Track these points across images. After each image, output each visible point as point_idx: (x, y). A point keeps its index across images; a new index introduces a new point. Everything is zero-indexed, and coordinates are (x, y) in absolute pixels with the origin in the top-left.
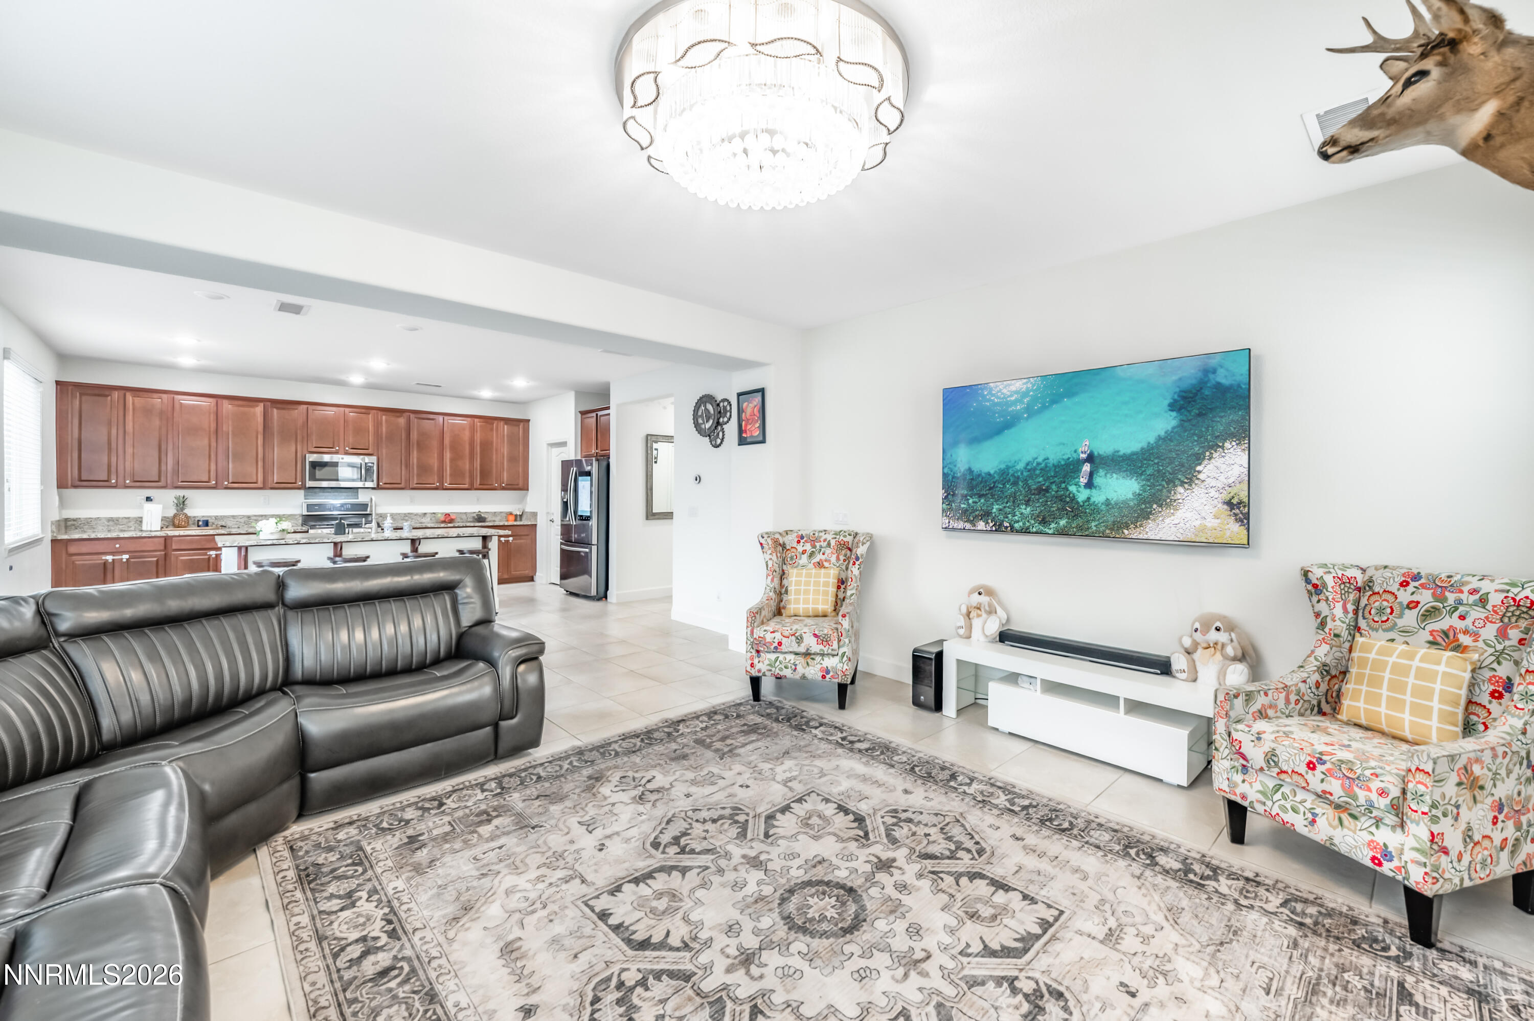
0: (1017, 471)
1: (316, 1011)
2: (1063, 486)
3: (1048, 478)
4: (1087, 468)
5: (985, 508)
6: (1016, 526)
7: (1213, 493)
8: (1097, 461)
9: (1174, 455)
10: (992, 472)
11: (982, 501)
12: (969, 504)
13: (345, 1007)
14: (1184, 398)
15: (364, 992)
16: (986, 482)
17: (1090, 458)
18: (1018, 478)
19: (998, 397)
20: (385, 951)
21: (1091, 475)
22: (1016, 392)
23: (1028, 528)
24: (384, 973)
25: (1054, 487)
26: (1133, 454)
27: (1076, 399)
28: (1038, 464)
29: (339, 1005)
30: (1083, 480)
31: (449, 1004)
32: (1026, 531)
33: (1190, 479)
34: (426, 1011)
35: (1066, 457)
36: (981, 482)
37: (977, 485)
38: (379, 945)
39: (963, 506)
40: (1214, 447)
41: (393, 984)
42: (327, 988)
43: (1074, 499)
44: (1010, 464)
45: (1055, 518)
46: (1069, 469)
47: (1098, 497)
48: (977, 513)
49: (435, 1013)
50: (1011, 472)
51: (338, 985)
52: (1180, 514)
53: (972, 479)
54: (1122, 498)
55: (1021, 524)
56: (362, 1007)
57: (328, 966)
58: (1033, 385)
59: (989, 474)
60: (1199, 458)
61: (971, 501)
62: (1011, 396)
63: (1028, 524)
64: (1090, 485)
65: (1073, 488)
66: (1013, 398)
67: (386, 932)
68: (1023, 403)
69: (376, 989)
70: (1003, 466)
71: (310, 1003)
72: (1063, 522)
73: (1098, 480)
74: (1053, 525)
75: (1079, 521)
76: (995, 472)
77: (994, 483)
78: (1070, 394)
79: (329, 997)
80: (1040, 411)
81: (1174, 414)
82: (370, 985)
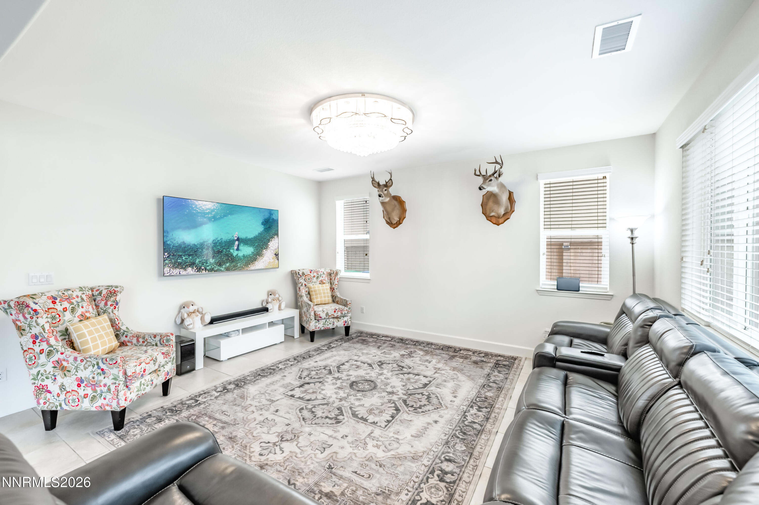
0: (209, 244)
1: (475, 466)
2: (228, 250)
3: (222, 247)
4: (237, 243)
5: (192, 261)
6: (208, 268)
7: (272, 252)
8: (240, 240)
9: (263, 239)
10: (196, 244)
11: (191, 257)
12: (182, 260)
13: (467, 461)
14: (265, 221)
15: (459, 460)
16: (193, 248)
17: (238, 239)
18: (209, 246)
19: (200, 210)
20: (441, 468)
21: (238, 246)
22: (209, 209)
23: (213, 269)
24: (449, 460)
25: (224, 250)
26: (252, 238)
27: (233, 216)
28: (218, 241)
29: (468, 462)
30: (236, 248)
31: (446, 437)
32: (212, 270)
33: (266, 248)
34: (452, 441)
35: (229, 238)
36: (190, 249)
37: (188, 250)
38: (440, 472)
39: (179, 261)
40: (272, 237)
41: (451, 455)
42: (467, 471)
43: (232, 255)
44: (205, 240)
45: (225, 263)
46: (230, 243)
47: (241, 254)
48: (187, 264)
49: (451, 439)
50: (205, 244)
51: (463, 469)
52: (264, 258)
53: (185, 247)
54: (248, 254)
55: (210, 267)
56: (464, 456)
57: (460, 480)
58: (217, 208)
59: (195, 245)
60: (269, 241)
61: (184, 258)
62: (206, 210)
63: (213, 267)
64: (238, 249)
65: (232, 251)
66: (207, 211)
67: (433, 475)
68: (212, 214)
69: (456, 458)
70: (202, 241)
71: (474, 470)
72: (228, 265)
73: (241, 248)
74: (224, 266)
75: (234, 264)
76: (198, 244)
77: (197, 249)
78: (231, 214)
79: (468, 468)
80: (219, 219)
81: (263, 226)
82: (456, 461)
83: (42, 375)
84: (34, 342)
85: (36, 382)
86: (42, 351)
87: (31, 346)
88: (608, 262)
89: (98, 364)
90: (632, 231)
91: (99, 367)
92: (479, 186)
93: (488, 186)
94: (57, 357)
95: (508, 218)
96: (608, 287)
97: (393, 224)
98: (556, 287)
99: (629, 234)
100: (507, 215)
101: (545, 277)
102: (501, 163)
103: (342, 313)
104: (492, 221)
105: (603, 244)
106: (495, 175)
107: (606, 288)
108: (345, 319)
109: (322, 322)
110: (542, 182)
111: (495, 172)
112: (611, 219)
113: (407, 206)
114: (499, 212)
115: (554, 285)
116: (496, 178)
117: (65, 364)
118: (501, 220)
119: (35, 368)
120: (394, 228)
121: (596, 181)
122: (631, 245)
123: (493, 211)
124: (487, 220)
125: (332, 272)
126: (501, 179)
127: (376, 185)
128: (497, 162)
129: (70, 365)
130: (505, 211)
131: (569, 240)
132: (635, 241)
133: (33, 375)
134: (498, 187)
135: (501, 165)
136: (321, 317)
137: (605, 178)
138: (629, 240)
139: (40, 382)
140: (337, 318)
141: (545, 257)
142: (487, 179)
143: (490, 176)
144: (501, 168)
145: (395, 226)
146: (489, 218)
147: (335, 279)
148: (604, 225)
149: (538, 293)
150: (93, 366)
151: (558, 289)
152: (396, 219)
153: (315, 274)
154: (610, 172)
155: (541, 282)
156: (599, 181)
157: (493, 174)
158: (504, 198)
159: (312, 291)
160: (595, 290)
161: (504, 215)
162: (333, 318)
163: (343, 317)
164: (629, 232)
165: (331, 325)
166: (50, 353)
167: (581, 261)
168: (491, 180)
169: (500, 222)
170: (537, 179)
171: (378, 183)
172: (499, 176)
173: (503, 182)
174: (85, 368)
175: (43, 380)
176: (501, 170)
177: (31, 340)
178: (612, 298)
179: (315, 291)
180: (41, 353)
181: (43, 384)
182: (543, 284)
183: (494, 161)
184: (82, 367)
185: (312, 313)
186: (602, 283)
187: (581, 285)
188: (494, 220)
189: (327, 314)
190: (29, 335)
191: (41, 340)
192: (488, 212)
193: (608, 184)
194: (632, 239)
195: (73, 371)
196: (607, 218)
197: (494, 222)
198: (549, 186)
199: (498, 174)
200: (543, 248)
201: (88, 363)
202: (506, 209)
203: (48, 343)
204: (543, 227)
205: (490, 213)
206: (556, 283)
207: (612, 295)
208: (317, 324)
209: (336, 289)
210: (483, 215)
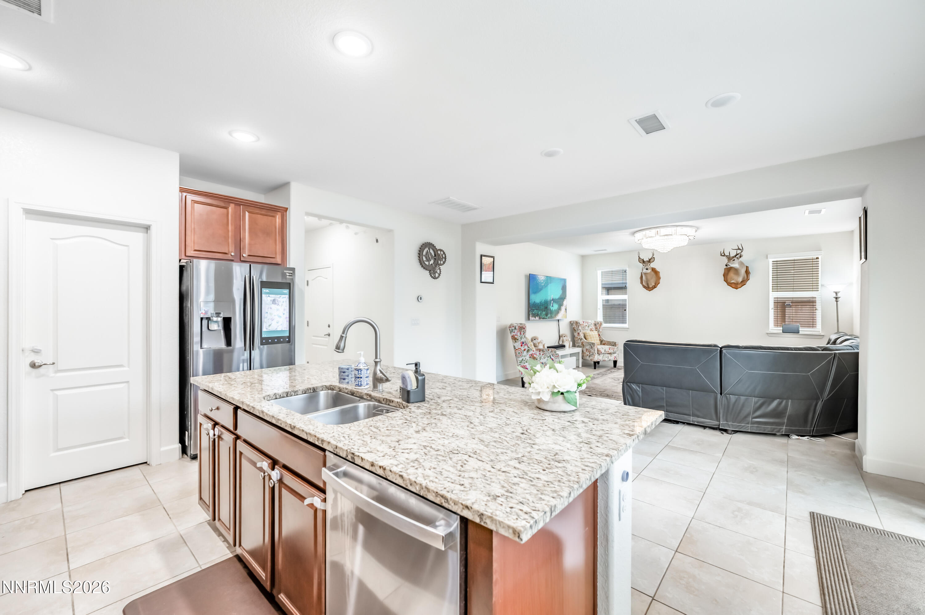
3: (547, 304)
4: (552, 302)
7: (565, 308)
9: (561, 300)
11: (537, 311)
14: (561, 287)
16: (538, 305)
17: (553, 300)
18: (543, 304)
19: (540, 282)
21: (553, 304)
22: (543, 280)
26: (556, 299)
28: (546, 301)
32: (544, 318)
33: (562, 306)
35: (549, 299)
40: (564, 298)
43: (550, 309)
44: (541, 300)
45: (548, 314)
46: (550, 302)
47: (553, 309)
48: (536, 314)
50: (541, 302)
52: (561, 312)
53: (535, 305)
54: (555, 309)
58: (546, 279)
60: (563, 301)
61: (535, 311)
64: (552, 306)
65: (550, 307)
68: (544, 283)
74: (548, 316)
75: (551, 315)
76: (539, 302)
78: (550, 283)
80: (546, 286)
81: (560, 290)
83: (524, 361)
84: (522, 346)
85: (521, 364)
86: (525, 350)
87: (520, 347)
88: (820, 314)
89: (550, 356)
90: (836, 293)
91: (551, 358)
92: (725, 264)
93: (732, 264)
94: (531, 352)
95: (745, 284)
96: (821, 330)
97: (648, 288)
98: (782, 331)
99: (834, 295)
100: (743, 283)
101: (773, 324)
102: (742, 249)
103: (614, 351)
104: (732, 286)
105: (817, 301)
106: (737, 257)
107: (819, 331)
108: (615, 355)
109: (602, 355)
110: (771, 261)
111: (737, 255)
112: (822, 285)
113: (661, 275)
114: (738, 280)
115: (780, 330)
116: (738, 258)
117: (535, 356)
118: (739, 286)
119: (521, 357)
120: (650, 291)
121: (812, 261)
122: (836, 302)
123: (733, 280)
124: (728, 285)
125: (597, 323)
126: (741, 259)
127: (642, 262)
128: (739, 249)
129: (537, 356)
130: (742, 279)
131: (792, 299)
132: (838, 300)
133: (520, 361)
134: (739, 264)
135: (742, 250)
136: (601, 352)
137: (817, 258)
138: (835, 299)
139: (523, 364)
140: (610, 354)
141: (773, 310)
142: (731, 259)
143: (733, 257)
144: (742, 252)
145: (651, 289)
146: (729, 284)
147: (600, 328)
148: (817, 289)
149: (768, 335)
150: (548, 357)
151: (783, 332)
152: (652, 284)
153: (586, 324)
154: (821, 255)
155: (770, 328)
156: (814, 260)
157: (736, 256)
158: (743, 271)
159: (587, 336)
160: (811, 333)
161: (741, 282)
162: (608, 354)
163: (614, 353)
164: (835, 294)
165: (607, 358)
166: (528, 351)
167: (801, 316)
168: (734, 260)
169: (738, 287)
170: (767, 258)
171: (643, 260)
172: (740, 257)
173: (742, 261)
174: (544, 358)
175: (524, 363)
176: (742, 253)
177: (520, 345)
178: (823, 337)
179: (590, 336)
180: (524, 351)
181: (524, 365)
182: (771, 329)
183: (737, 248)
184: (543, 358)
185: (596, 350)
186: (817, 328)
187: (800, 329)
188: (734, 286)
189: (605, 351)
190: (520, 342)
191: (525, 345)
192: (729, 281)
193: (820, 263)
194: (836, 298)
195: (539, 359)
196: (819, 284)
197: (734, 287)
198: (776, 263)
199: (738, 256)
200: (772, 305)
201: (546, 356)
202: (744, 278)
203: (528, 346)
204: (772, 290)
205: (731, 281)
206: (781, 329)
207: (823, 335)
208: (599, 357)
209: (601, 335)
210: (724, 282)
